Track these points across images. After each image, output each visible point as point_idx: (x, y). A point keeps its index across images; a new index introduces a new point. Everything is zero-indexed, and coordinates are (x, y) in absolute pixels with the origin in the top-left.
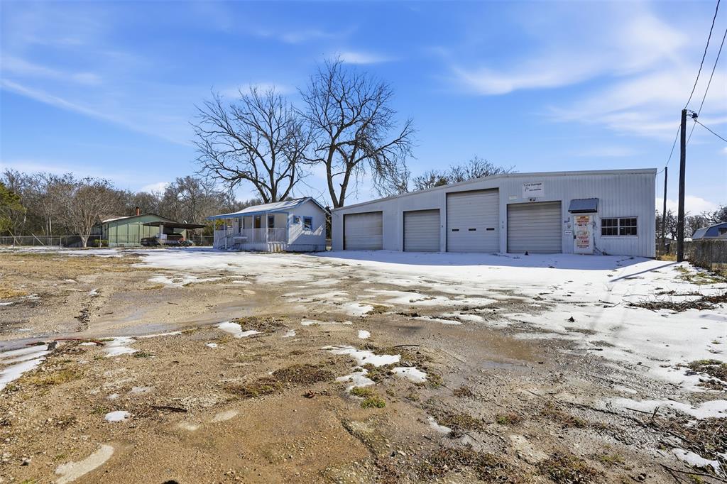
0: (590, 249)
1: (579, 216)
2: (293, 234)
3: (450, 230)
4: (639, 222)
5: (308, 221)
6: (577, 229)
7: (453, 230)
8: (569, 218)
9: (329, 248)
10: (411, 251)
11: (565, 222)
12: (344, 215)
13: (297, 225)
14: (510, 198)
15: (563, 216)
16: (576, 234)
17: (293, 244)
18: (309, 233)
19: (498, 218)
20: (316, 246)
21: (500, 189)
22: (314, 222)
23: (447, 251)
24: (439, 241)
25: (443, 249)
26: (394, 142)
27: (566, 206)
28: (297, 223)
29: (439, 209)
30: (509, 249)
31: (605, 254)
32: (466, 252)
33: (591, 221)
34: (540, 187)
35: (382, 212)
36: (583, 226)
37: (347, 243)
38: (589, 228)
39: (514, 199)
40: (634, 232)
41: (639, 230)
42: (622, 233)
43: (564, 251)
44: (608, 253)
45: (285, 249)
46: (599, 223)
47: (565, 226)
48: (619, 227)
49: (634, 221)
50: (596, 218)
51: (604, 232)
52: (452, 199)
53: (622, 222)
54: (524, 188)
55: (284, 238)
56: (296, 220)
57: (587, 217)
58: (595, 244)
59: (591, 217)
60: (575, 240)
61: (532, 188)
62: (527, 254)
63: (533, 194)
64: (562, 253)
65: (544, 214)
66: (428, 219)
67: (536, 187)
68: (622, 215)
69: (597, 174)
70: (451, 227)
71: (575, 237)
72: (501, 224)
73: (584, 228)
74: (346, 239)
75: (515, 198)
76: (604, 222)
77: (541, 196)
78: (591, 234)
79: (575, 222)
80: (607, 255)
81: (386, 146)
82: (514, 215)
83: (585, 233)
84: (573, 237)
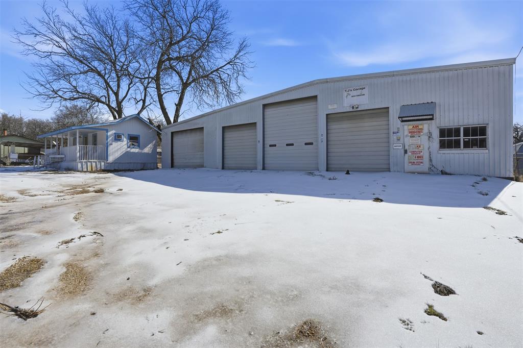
0: (425, 167)
1: (410, 125)
2: (115, 152)
3: (267, 146)
4: (490, 132)
5: (134, 139)
6: (408, 141)
7: (270, 146)
8: (398, 128)
9: (159, 165)
10: (230, 169)
11: (394, 133)
12: (172, 133)
13: (119, 143)
14: (330, 107)
15: (391, 126)
16: (407, 147)
17: (115, 162)
18: (136, 150)
19: (317, 130)
20: (144, 164)
21: (318, 97)
22: (141, 140)
23: (264, 169)
24: (256, 157)
25: (260, 167)
26: (228, 63)
27: (394, 113)
28: (120, 140)
29: (256, 123)
30: (330, 166)
31: (443, 173)
32: (283, 171)
33: (426, 131)
34: (364, 91)
35: (203, 128)
36: (416, 138)
37: (175, 161)
38: (423, 140)
39: (333, 108)
40: (482, 144)
41: (490, 142)
42: (467, 145)
43: (392, 170)
44: (448, 171)
45: (103, 168)
46: (436, 134)
47: (393, 138)
48: (462, 137)
49: (482, 130)
50: (432, 128)
51: (443, 145)
52: (270, 112)
53: (467, 132)
54: (345, 94)
55: (104, 156)
56: (118, 138)
57: (420, 127)
58: (431, 160)
59: (425, 126)
60: (406, 155)
61: (355, 93)
62: (348, 173)
63: (355, 101)
64: (389, 171)
65: (368, 124)
66: (246, 134)
67: (359, 92)
68: (466, 122)
69: (433, 72)
70: (269, 142)
71: (406, 152)
72: (320, 138)
73: (416, 141)
74: (174, 157)
75: (335, 106)
76: (443, 132)
77: (365, 102)
78: (426, 148)
79: (406, 133)
80: (446, 174)
81: (221, 68)
82: (334, 126)
83: (419, 147)
84: (403, 152)
